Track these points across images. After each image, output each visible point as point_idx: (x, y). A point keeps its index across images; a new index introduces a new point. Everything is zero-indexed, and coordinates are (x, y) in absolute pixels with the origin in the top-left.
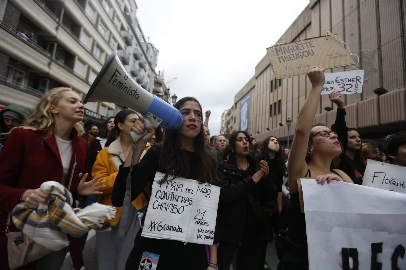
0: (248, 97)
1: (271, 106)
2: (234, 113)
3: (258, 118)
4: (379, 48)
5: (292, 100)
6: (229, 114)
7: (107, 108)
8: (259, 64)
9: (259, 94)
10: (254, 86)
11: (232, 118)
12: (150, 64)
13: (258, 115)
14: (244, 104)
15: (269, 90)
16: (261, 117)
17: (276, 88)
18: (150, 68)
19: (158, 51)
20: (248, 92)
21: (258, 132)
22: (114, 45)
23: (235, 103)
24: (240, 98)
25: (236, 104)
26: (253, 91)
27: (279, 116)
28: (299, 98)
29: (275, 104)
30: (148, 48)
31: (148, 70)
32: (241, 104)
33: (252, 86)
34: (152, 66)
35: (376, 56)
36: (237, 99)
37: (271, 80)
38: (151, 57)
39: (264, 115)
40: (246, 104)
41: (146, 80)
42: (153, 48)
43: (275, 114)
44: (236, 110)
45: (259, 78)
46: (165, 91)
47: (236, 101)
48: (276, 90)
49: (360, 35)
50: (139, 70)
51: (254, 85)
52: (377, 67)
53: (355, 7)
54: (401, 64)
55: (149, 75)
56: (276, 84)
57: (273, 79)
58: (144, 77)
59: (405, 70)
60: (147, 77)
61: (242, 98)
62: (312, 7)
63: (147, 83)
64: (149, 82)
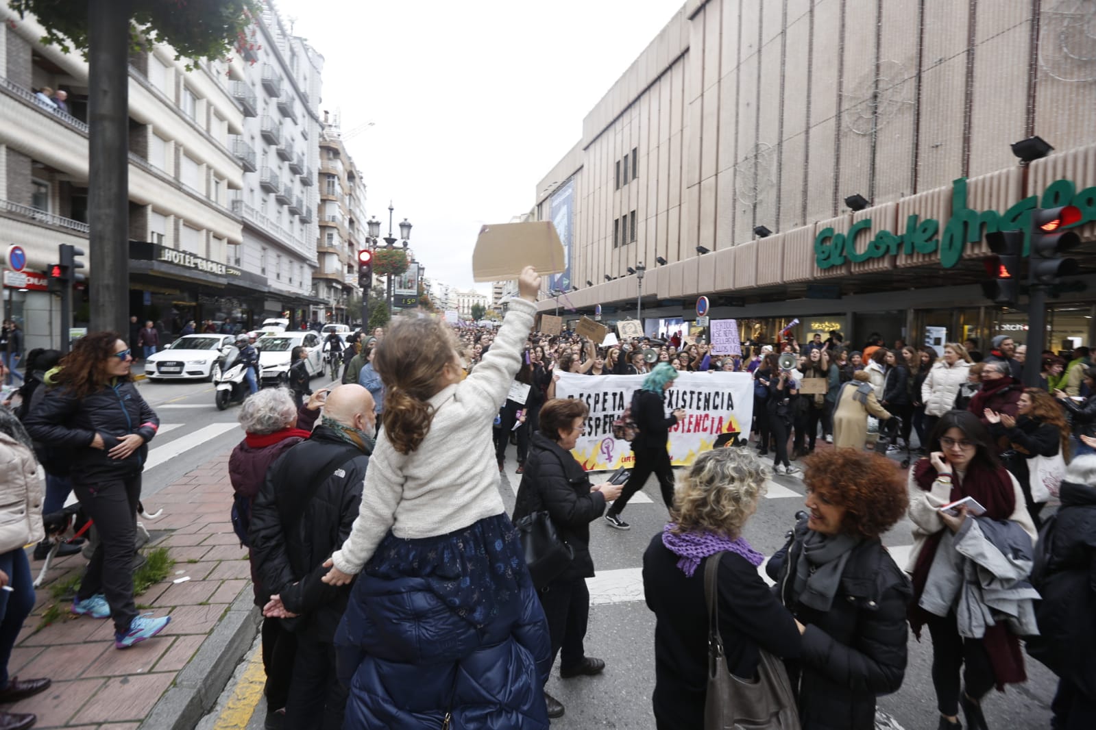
0: (567, 192)
1: (617, 221)
3: (589, 248)
4: (780, 144)
5: (657, 215)
7: (225, 241)
8: (591, 114)
9: (591, 191)
10: (582, 167)
12: (304, 99)
13: (590, 242)
14: (559, 208)
15: (612, 183)
16: (595, 245)
17: (625, 182)
18: (306, 114)
19: (321, 56)
20: (569, 179)
21: (590, 284)
22: (218, 72)
23: (538, 203)
24: (550, 191)
25: (540, 205)
26: (579, 176)
27: (633, 245)
28: (668, 210)
29: (625, 217)
30: (293, 54)
31: (300, 120)
32: (551, 207)
33: (578, 167)
34: (310, 105)
35: (775, 157)
36: (543, 195)
37: (617, 161)
38: (305, 79)
39: (602, 242)
40: (564, 210)
41: (300, 147)
42: (306, 49)
43: (624, 243)
45: (592, 147)
46: (349, 169)
47: (540, 201)
48: (627, 186)
49: (758, 109)
50: (281, 123)
51: (581, 165)
52: (774, 179)
53: (755, 48)
54: (800, 182)
55: (304, 130)
56: (626, 170)
57: (620, 157)
58: (293, 140)
59: (805, 192)
60: (301, 138)
61: (554, 192)
62: (692, 17)
63: (303, 154)
64: (305, 152)
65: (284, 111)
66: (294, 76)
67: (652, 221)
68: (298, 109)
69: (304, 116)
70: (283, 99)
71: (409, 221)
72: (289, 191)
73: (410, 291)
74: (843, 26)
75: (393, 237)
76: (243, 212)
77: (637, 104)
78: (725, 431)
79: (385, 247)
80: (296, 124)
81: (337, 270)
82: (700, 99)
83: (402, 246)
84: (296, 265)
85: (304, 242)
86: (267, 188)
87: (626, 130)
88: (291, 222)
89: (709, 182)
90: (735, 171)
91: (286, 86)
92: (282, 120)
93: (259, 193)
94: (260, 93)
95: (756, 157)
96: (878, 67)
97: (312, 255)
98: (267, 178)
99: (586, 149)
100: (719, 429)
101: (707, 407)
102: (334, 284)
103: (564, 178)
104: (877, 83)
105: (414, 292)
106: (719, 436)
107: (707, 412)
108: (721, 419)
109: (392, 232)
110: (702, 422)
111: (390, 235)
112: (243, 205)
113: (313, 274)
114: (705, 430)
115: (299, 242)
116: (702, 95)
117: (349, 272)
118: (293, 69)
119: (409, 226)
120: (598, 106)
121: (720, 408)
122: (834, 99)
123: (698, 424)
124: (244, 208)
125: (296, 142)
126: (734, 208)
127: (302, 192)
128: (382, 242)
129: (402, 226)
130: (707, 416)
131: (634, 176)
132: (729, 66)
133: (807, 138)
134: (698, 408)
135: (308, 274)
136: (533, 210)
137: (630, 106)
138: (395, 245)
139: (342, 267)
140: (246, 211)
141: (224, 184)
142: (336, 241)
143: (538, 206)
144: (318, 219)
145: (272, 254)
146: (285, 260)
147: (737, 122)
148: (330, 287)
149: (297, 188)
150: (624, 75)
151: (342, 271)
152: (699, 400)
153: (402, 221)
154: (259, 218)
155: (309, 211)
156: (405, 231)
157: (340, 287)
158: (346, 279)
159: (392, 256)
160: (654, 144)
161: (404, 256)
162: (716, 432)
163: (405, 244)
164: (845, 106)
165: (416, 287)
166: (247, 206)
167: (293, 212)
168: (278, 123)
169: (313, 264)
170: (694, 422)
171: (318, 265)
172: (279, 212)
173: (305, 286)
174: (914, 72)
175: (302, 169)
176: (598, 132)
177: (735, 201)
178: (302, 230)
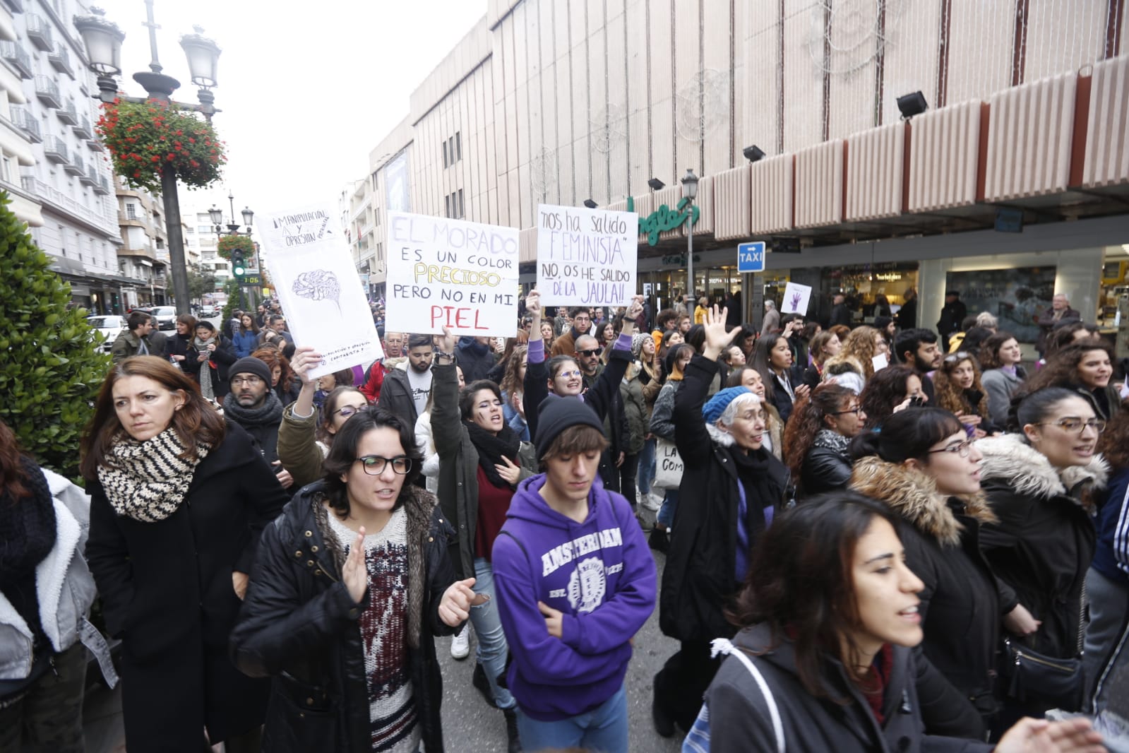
0: (401, 164)
1: (447, 197)
2: (372, 198)
4: (557, 149)
5: (480, 195)
6: (360, 197)
8: (416, 91)
9: (423, 167)
10: (412, 141)
11: (370, 208)
14: (393, 179)
15: (440, 161)
17: (452, 162)
20: (401, 151)
23: (373, 172)
24: (383, 162)
25: (374, 174)
26: (410, 149)
28: (488, 191)
29: (454, 194)
31: (76, 74)
32: (386, 177)
33: (409, 141)
35: (555, 159)
36: (377, 166)
37: (443, 141)
40: (399, 181)
44: (377, 191)
45: (420, 124)
47: (374, 170)
48: (453, 166)
50: (56, 81)
51: (411, 139)
52: (555, 177)
53: (538, 71)
54: (571, 182)
55: (84, 86)
56: (452, 150)
57: (446, 139)
58: (72, 98)
59: (574, 188)
60: (81, 94)
61: (387, 163)
62: (493, 29)
63: (86, 114)
64: (88, 111)
65: (58, 66)
66: (61, 19)
67: (476, 200)
68: (73, 62)
69: (80, 68)
70: (56, 52)
71: (251, 209)
72: (78, 159)
73: (251, 270)
74: (588, 71)
75: (236, 224)
76: (36, 190)
77: (457, 90)
79: (229, 233)
80: (73, 79)
81: (145, 245)
82: (503, 102)
83: (245, 231)
84: (98, 242)
85: (102, 216)
86: (53, 159)
87: (450, 112)
88: (85, 195)
89: (513, 173)
90: (530, 166)
91: (56, 38)
92: (56, 76)
93: (45, 166)
94: (28, 48)
95: (543, 156)
96: (607, 106)
97: (114, 231)
98: (53, 148)
99: (415, 125)
102: (144, 262)
103: (396, 150)
104: (607, 116)
105: (256, 271)
109: (235, 219)
111: (233, 222)
112: (35, 181)
113: (117, 250)
115: (99, 217)
116: (504, 99)
117: (158, 247)
118: (58, 11)
119: (251, 214)
120: (423, 85)
122: (586, 123)
124: (36, 185)
125: (76, 99)
126: (532, 196)
127: (92, 159)
128: (225, 229)
129: (244, 213)
131: (459, 158)
132: (521, 80)
133: (573, 149)
135: (112, 251)
136: (368, 178)
137: (451, 92)
138: (238, 230)
139: (151, 243)
140: (38, 188)
141: (14, 161)
142: (139, 212)
143: (373, 175)
144: (114, 189)
145: (70, 231)
146: (85, 237)
147: (529, 127)
148: (138, 265)
149: (85, 154)
150: (444, 61)
151: (151, 247)
153: (244, 209)
154: (53, 194)
155: (104, 181)
156: (248, 218)
157: (150, 264)
158: (157, 255)
159: (238, 241)
160: (473, 132)
161: (250, 241)
163: (249, 230)
164: (592, 130)
165: (257, 266)
166: (39, 183)
167: (85, 183)
168: (52, 80)
169: (116, 240)
171: (122, 242)
172: (70, 185)
173: (110, 266)
174: (625, 116)
175: (89, 134)
176: (425, 112)
177: (531, 190)
178: (98, 203)
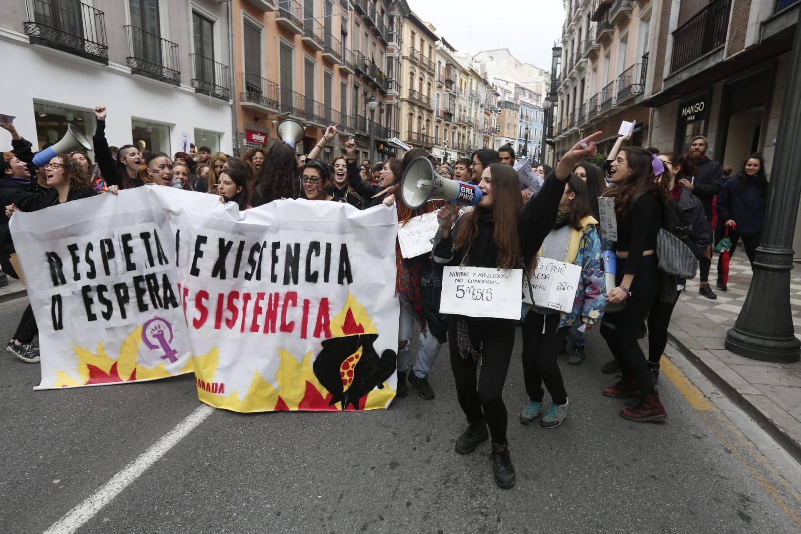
78: (337, 332)
100: (323, 326)
101: (291, 276)
106: (323, 343)
107: (291, 287)
108: (324, 304)
110: (279, 310)
114: (287, 328)
121: (321, 277)
123: (271, 315)
130: (292, 296)
134: (274, 278)
152: (275, 260)
162: (317, 334)
170: (265, 310)
